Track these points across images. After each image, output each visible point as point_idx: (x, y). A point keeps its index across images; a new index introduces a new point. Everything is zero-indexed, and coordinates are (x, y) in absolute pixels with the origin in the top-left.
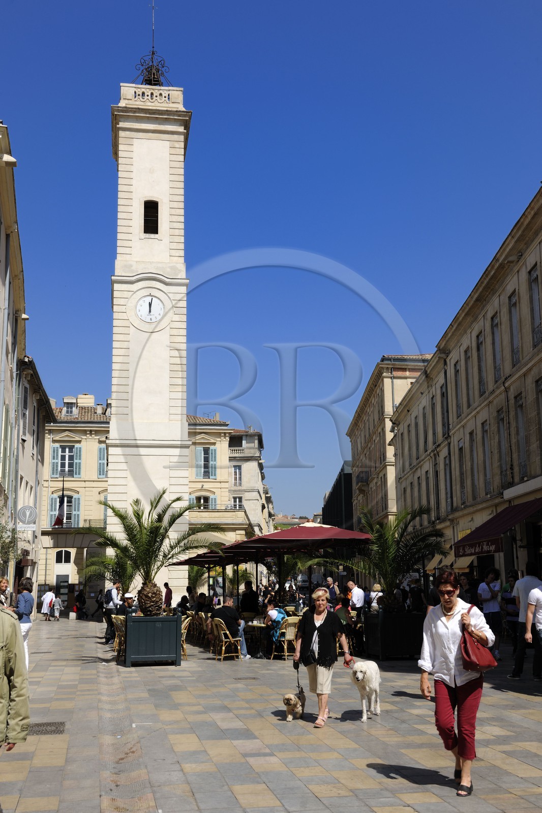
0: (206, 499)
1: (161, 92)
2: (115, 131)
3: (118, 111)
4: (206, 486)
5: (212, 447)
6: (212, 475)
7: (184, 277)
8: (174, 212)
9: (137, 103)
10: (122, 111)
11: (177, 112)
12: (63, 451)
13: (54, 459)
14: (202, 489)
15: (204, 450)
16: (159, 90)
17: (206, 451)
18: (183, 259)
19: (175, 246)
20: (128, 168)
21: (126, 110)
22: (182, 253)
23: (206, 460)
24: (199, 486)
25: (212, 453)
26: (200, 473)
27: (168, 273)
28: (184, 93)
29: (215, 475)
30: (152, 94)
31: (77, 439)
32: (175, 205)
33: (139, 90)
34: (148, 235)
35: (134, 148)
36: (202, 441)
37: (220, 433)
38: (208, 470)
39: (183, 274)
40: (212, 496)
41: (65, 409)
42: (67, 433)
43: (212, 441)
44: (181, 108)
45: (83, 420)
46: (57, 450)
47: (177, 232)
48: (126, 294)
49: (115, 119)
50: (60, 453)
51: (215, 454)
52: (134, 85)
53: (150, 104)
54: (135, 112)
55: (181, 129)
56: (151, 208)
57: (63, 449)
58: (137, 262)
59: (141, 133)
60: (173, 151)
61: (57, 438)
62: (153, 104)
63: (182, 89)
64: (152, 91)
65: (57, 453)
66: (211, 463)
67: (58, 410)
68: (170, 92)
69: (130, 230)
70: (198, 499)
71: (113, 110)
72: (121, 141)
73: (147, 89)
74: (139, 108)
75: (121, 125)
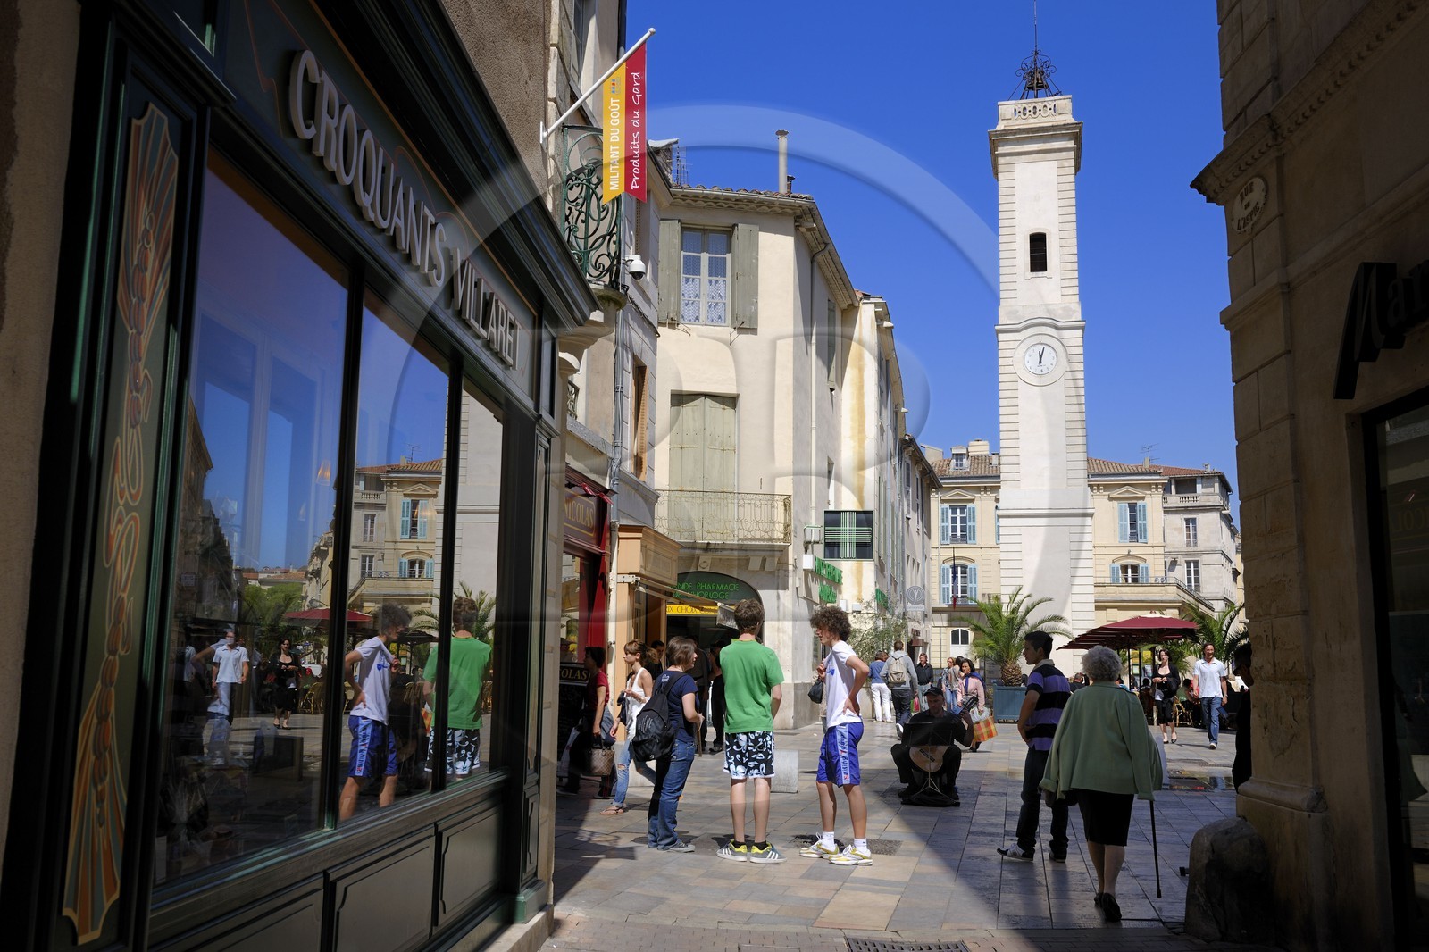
0: (1135, 569)
1: (1045, 103)
2: (995, 158)
3: (996, 135)
4: (1134, 552)
5: (1140, 503)
6: (1141, 538)
7: (1080, 318)
8: (1064, 243)
9: (1018, 122)
10: (1001, 135)
11: (1065, 126)
12: (954, 512)
13: (943, 522)
14: (1129, 556)
15: (1129, 507)
16: (1042, 102)
17: (1133, 508)
18: (1076, 298)
19: (1067, 283)
20: (1009, 199)
21: (1005, 132)
22: (1076, 290)
23: (1133, 518)
24: (1124, 551)
25: (1140, 511)
26: (1126, 535)
27: (1061, 317)
28: (1073, 100)
29: (1145, 538)
30: (1035, 108)
31: (970, 497)
32: (1066, 234)
33: (1019, 106)
34: (1035, 274)
35: (1016, 175)
36: (1127, 495)
37: (1150, 484)
38: (1135, 530)
39: (1078, 316)
40: (1142, 565)
41: (954, 461)
42: (957, 491)
43: (1140, 495)
44: (1070, 119)
45: (975, 474)
46: (947, 512)
47: (1069, 266)
48: (1012, 345)
49: (994, 145)
50: (950, 515)
51: (1144, 511)
52: (1013, 102)
53: (1032, 121)
54: (1015, 134)
55: (1071, 144)
56: (1038, 243)
57: (954, 509)
58: (1023, 306)
59: (1023, 157)
60: (1062, 171)
61: (946, 498)
62: (1036, 121)
63: (1070, 96)
64: (1035, 105)
65: (947, 514)
66: (1139, 522)
67: (946, 463)
68: (1056, 103)
69: (1015, 270)
70: (1124, 568)
71: (990, 135)
72: (1000, 168)
73: (1027, 103)
74: (1019, 129)
75: (1000, 150)
